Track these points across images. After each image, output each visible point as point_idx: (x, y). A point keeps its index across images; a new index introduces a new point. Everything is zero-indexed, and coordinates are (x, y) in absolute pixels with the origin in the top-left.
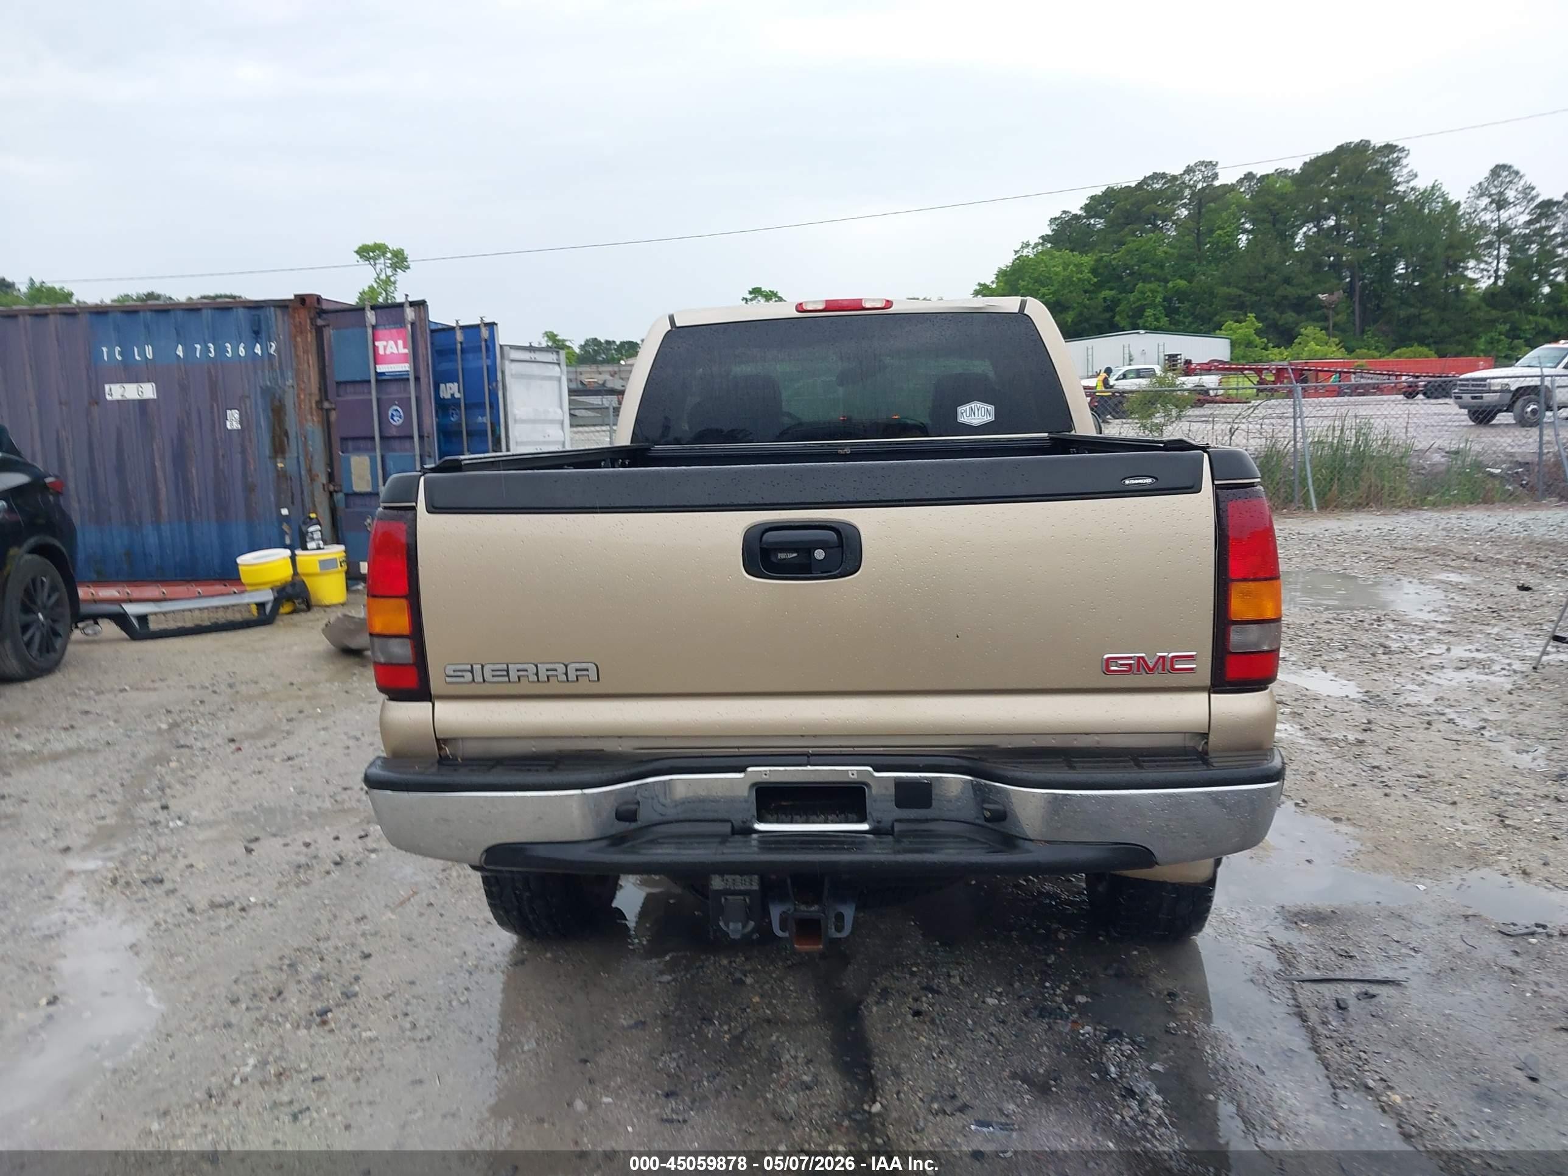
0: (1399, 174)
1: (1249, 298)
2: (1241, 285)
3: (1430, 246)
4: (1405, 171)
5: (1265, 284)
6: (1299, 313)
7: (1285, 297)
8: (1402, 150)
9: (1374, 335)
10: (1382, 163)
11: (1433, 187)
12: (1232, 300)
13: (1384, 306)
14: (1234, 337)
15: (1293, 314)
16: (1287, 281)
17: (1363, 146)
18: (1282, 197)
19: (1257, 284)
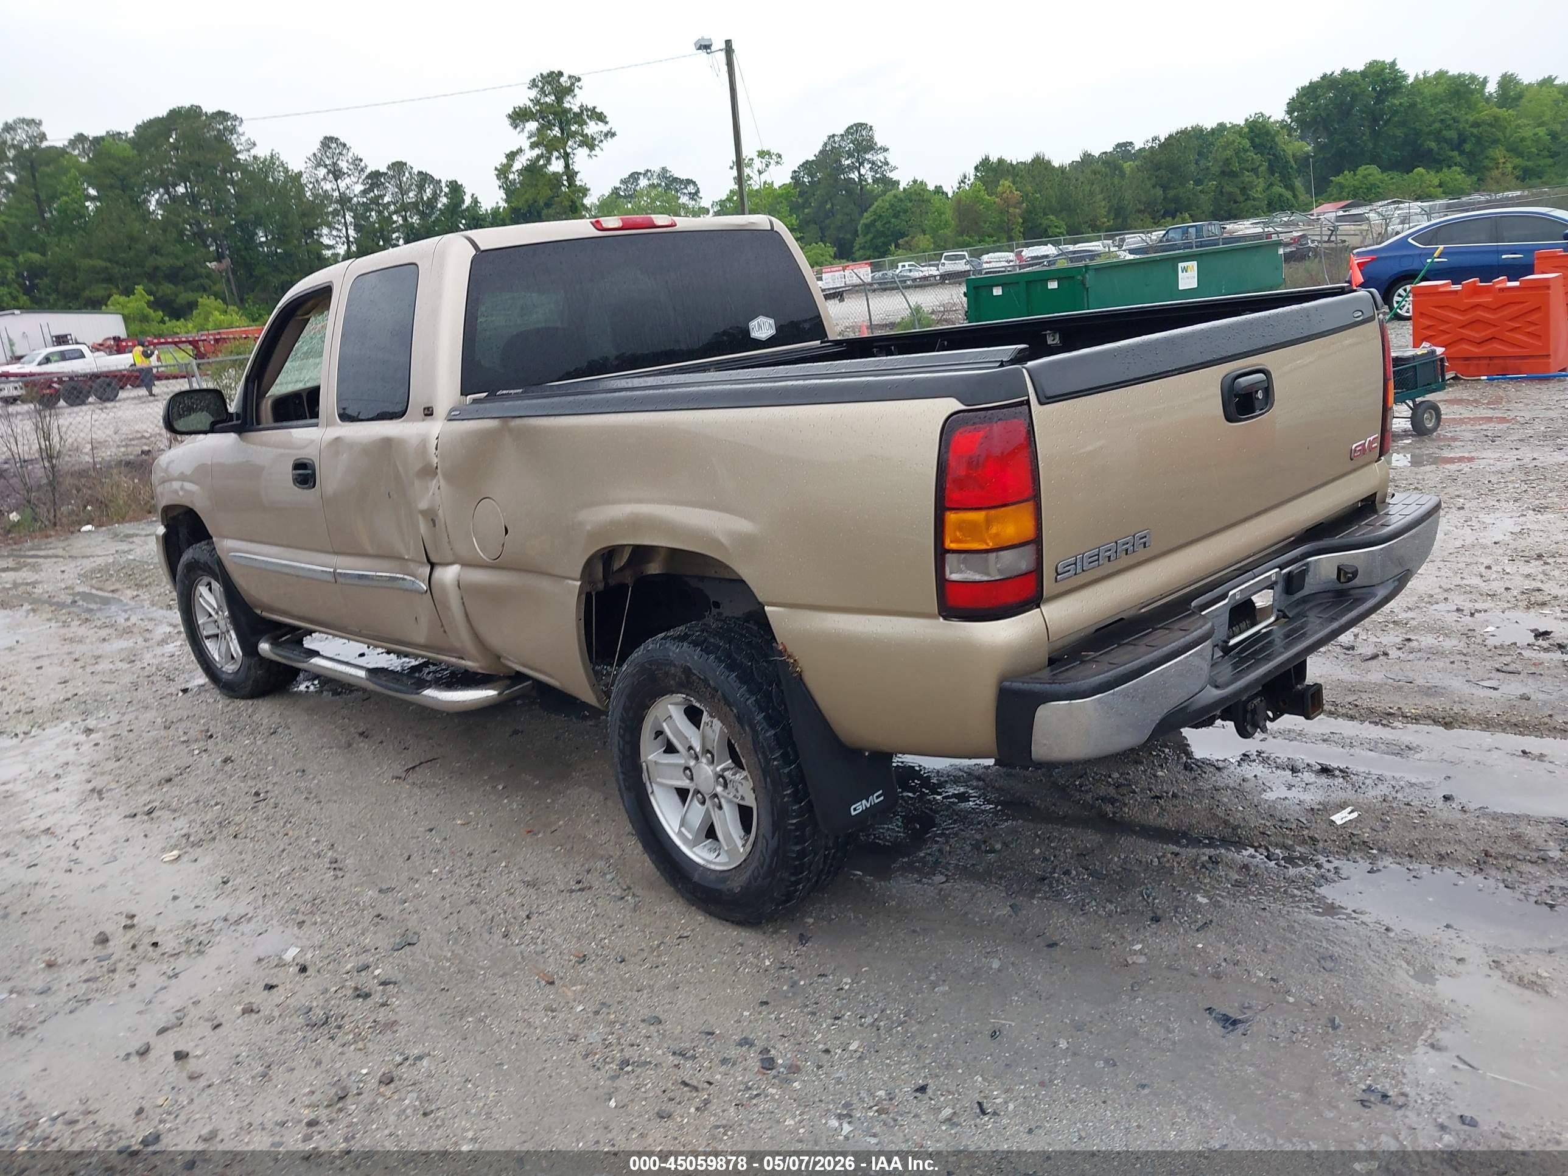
0: (238, 142)
1: (116, 270)
2: (104, 256)
3: (284, 215)
4: (243, 139)
5: (132, 253)
6: (175, 284)
7: (156, 268)
8: (235, 118)
9: (254, 303)
10: (219, 130)
11: (272, 156)
12: (98, 273)
13: (256, 273)
14: (126, 312)
15: (171, 286)
16: (154, 250)
17: (194, 112)
18: (125, 161)
19: (124, 255)
